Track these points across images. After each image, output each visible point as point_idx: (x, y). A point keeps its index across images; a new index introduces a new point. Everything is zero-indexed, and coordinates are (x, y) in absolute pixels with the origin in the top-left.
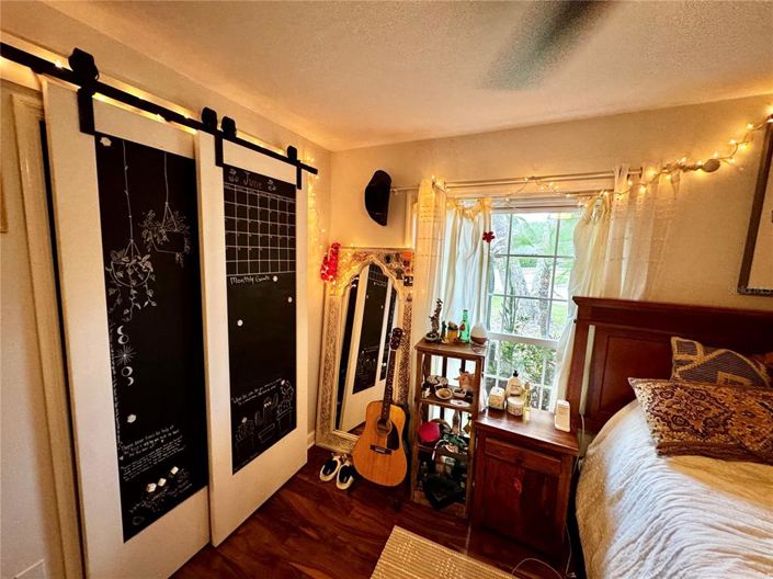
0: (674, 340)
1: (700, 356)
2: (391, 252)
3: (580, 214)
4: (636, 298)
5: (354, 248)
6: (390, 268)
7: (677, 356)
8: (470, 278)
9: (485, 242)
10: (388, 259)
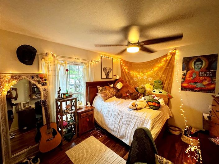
0: (98, 87)
1: (101, 88)
2: (34, 75)
3: (83, 67)
4: (93, 81)
5: (12, 73)
6: (34, 80)
7: (99, 89)
8: (64, 81)
9: (66, 72)
10: (33, 77)
